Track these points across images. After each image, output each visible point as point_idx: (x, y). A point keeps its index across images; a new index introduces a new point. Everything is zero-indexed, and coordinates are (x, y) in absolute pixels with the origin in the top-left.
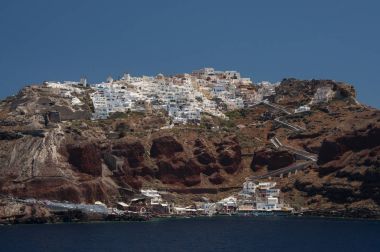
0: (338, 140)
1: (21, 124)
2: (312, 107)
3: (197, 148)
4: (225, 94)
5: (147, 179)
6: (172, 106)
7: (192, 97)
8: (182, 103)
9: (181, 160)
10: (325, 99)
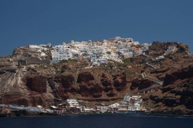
0: (173, 74)
1: (7, 66)
2: (165, 56)
3: (102, 78)
4: (124, 50)
5: (74, 94)
6: (93, 56)
7: (104, 51)
8: (99, 55)
9: (92, 84)
10: (172, 52)
